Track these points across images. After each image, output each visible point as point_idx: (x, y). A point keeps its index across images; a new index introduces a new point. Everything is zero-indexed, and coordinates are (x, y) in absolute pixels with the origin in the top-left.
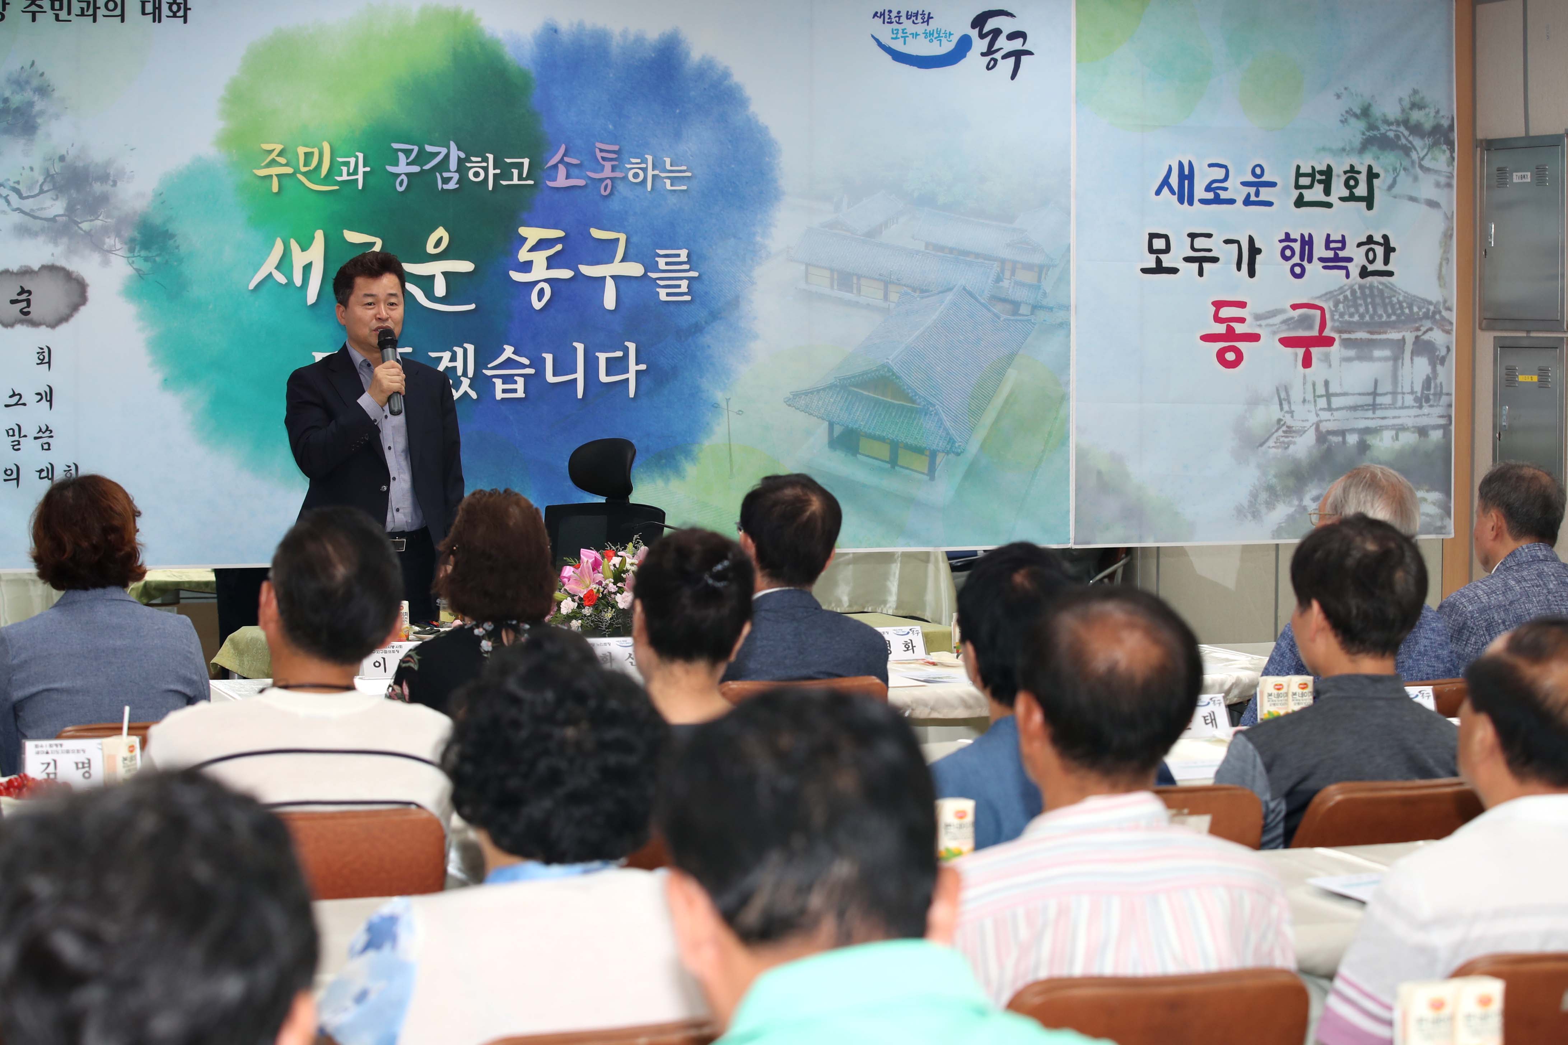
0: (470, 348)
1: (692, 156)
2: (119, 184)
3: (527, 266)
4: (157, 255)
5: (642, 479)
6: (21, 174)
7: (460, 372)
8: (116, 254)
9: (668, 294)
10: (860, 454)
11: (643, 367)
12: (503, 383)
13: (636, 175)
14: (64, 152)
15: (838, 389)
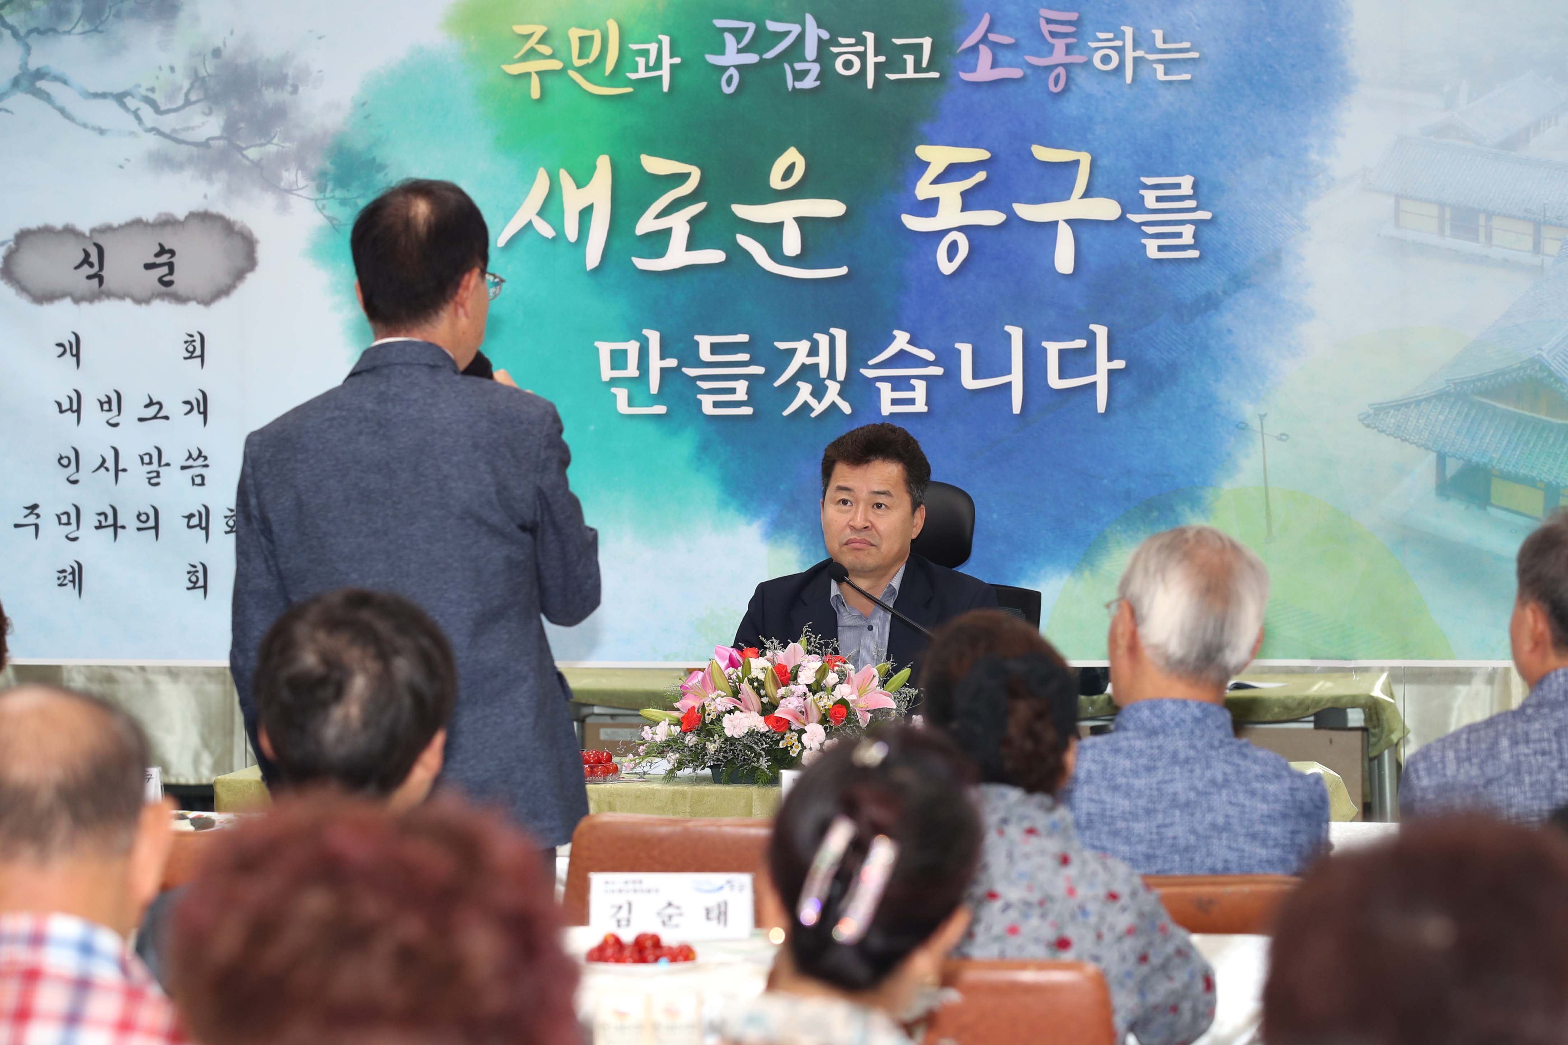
0: (841, 335)
1: (1199, 26)
2: (301, 89)
3: (930, 207)
4: (359, 197)
5: (1119, 542)
6: (157, 78)
7: (824, 372)
8: (298, 195)
9: (1161, 248)
10: (1492, 505)
11: (1120, 364)
12: (893, 390)
13: (1106, 59)
14: (219, 43)
15: (1453, 399)
